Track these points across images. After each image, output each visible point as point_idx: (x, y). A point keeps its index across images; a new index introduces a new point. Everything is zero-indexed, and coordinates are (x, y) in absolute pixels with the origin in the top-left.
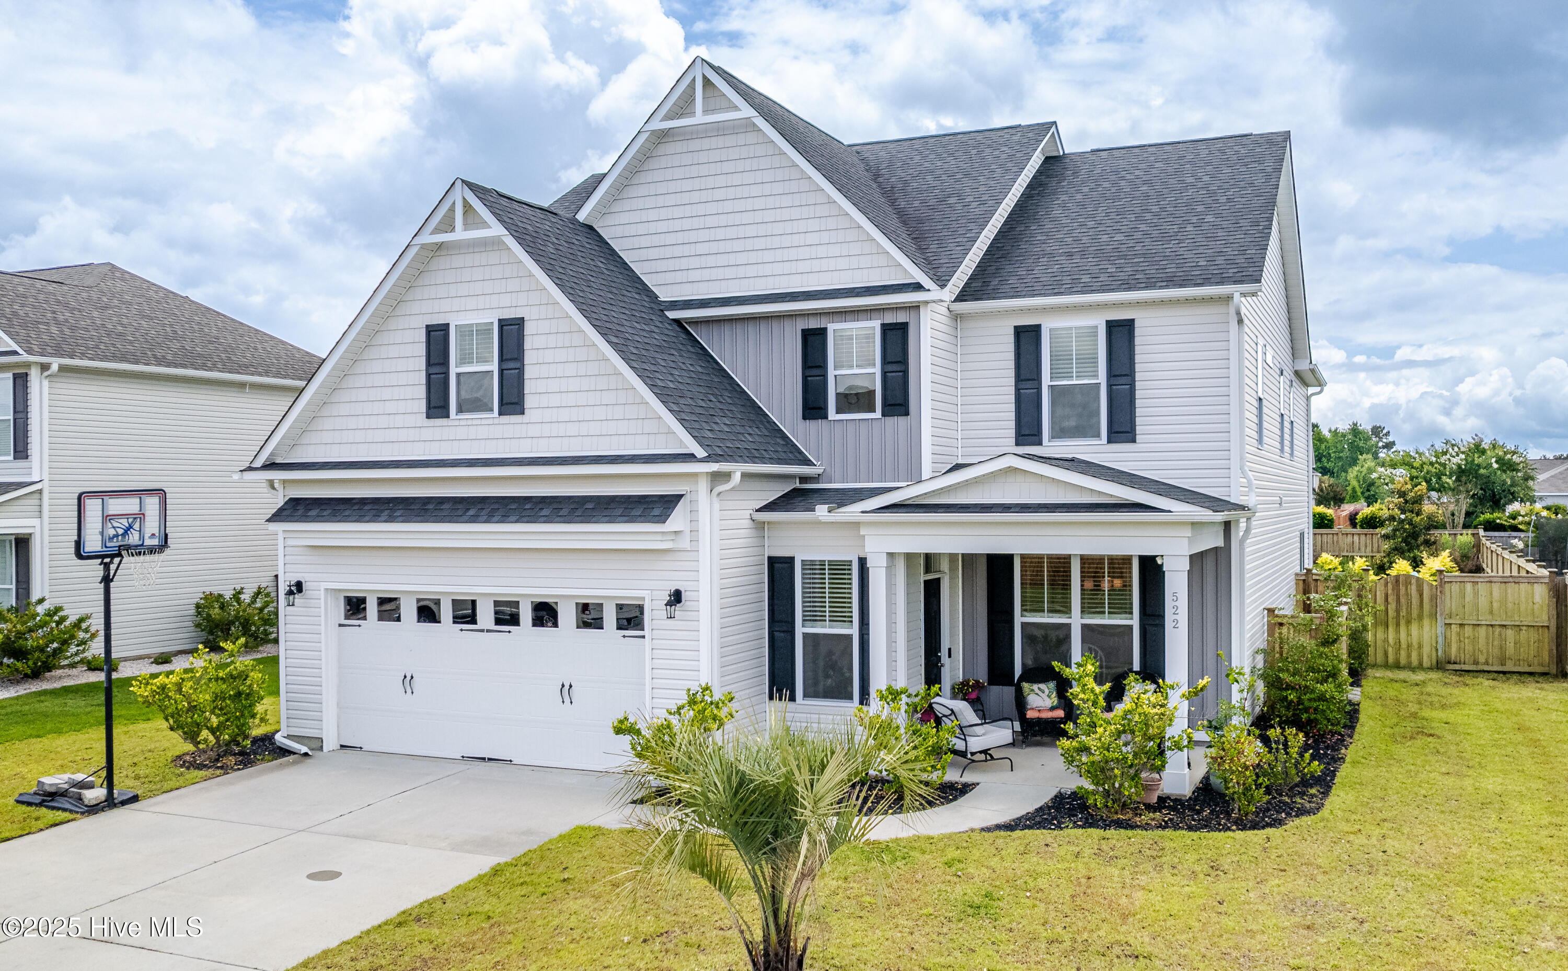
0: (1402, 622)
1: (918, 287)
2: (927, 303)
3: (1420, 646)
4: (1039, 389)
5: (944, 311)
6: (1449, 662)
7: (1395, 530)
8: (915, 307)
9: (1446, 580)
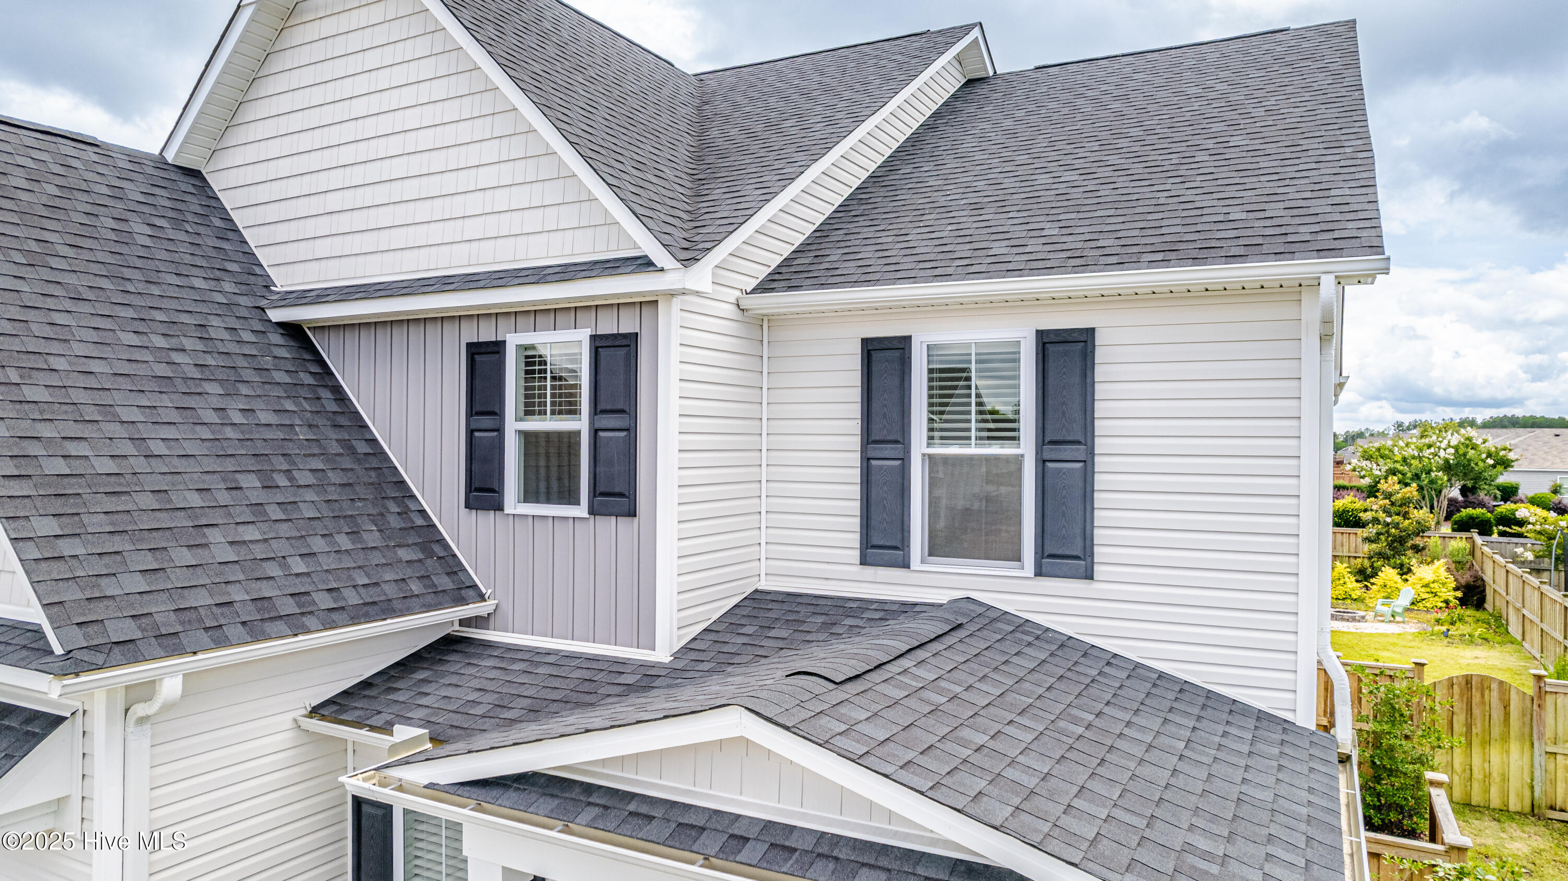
0: (1476, 742)
1: (644, 264)
2: (671, 294)
3: (1505, 778)
4: (905, 460)
5: (729, 310)
6: (1552, 808)
7: (1379, 534)
8: (649, 304)
9: (1548, 689)
